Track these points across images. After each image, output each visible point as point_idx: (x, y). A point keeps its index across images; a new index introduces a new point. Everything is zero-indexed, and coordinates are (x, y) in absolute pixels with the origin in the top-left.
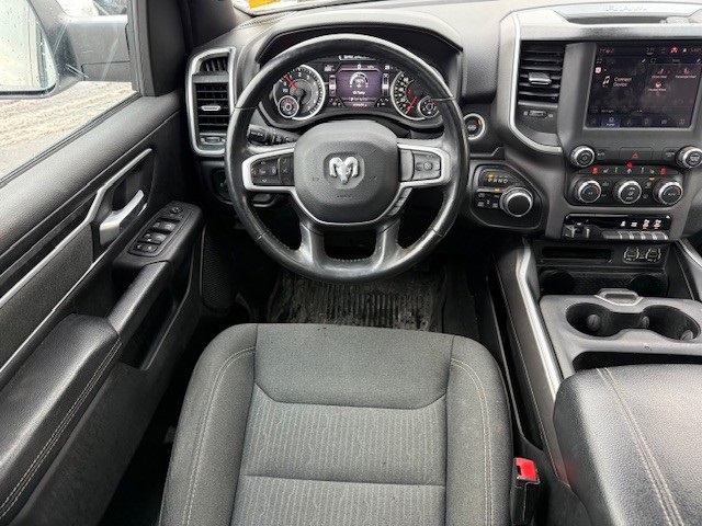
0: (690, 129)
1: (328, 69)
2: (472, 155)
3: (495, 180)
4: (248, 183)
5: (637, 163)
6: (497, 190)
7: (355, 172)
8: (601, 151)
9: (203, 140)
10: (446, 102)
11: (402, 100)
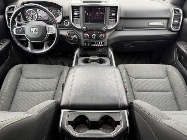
0: (104, 24)
1: (38, 10)
2: (60, 28)
4: (15, 33)
5: (96, 31)
6: (71, 36)
7: (36, 31)
8: (88, 28)
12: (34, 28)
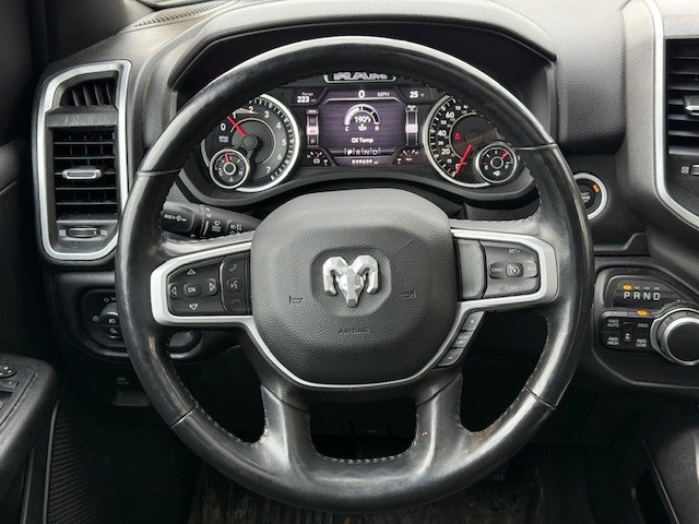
1: (304, 99)
2: (596, 249)
3: (637, 295)
4: (160, 311)
6: (642, 313)
7: (373, 284)
9: (62, 233)
10: (540, 151)
11: (445, 151)
12: (349, 253)
